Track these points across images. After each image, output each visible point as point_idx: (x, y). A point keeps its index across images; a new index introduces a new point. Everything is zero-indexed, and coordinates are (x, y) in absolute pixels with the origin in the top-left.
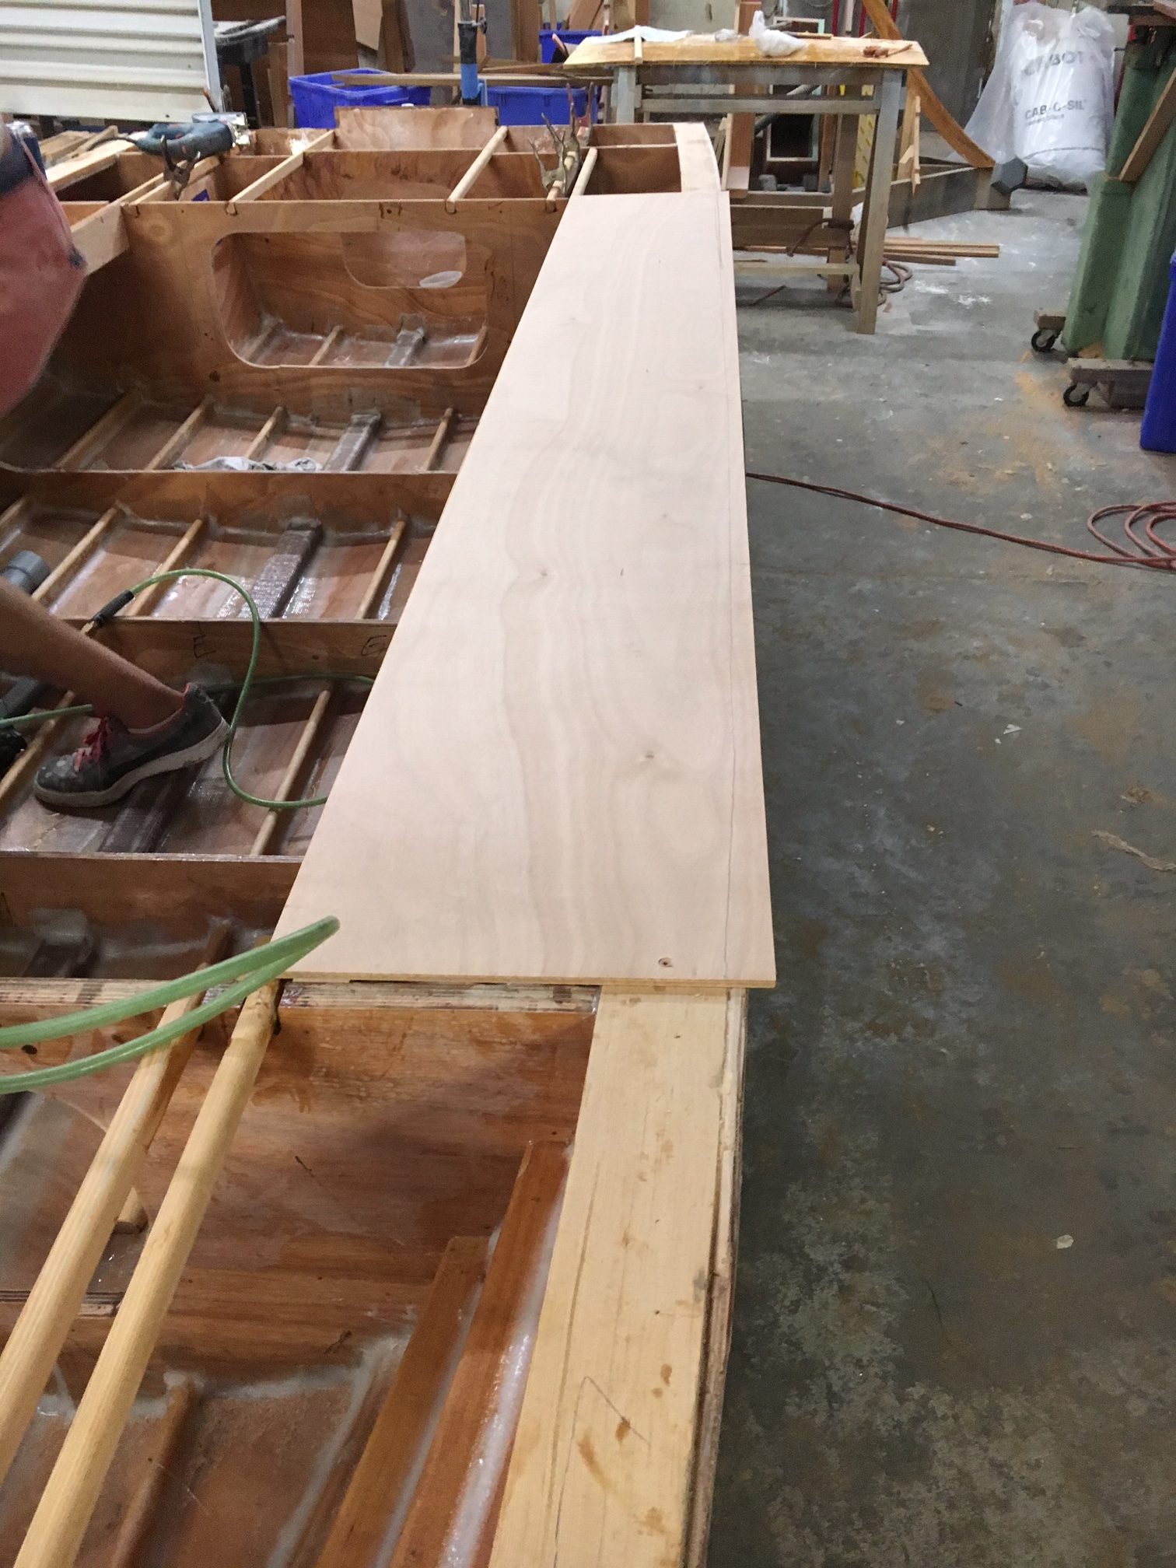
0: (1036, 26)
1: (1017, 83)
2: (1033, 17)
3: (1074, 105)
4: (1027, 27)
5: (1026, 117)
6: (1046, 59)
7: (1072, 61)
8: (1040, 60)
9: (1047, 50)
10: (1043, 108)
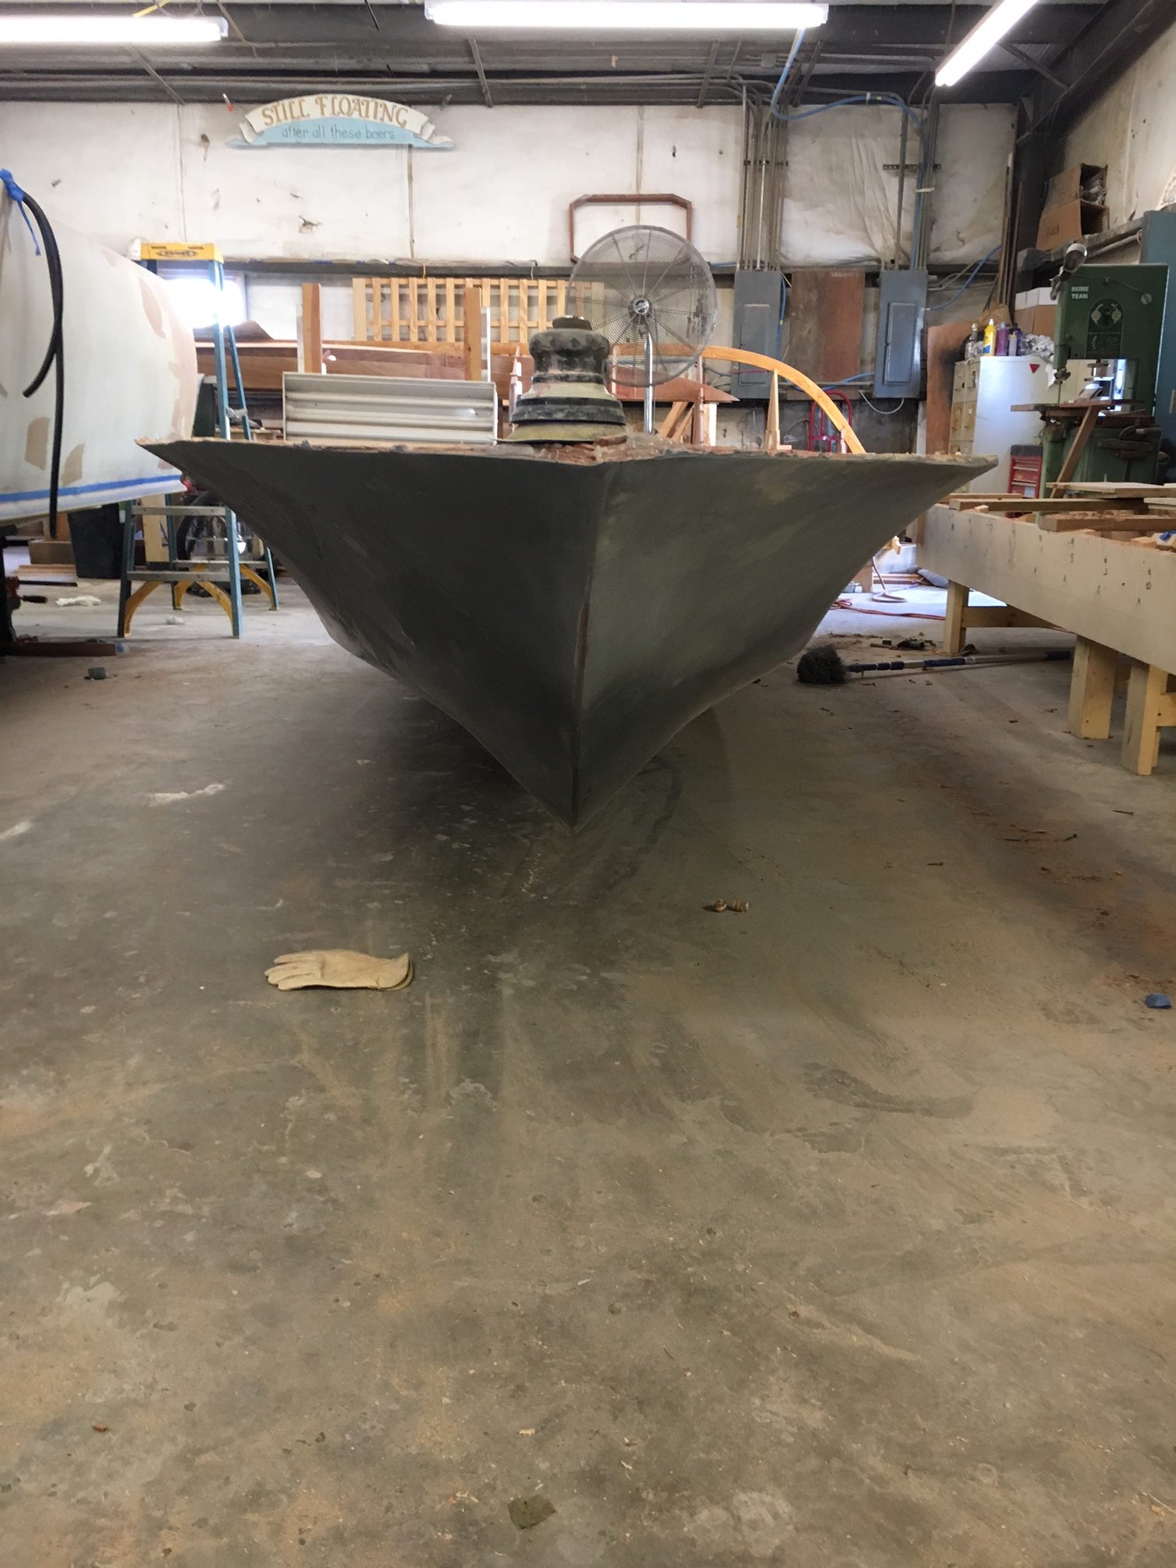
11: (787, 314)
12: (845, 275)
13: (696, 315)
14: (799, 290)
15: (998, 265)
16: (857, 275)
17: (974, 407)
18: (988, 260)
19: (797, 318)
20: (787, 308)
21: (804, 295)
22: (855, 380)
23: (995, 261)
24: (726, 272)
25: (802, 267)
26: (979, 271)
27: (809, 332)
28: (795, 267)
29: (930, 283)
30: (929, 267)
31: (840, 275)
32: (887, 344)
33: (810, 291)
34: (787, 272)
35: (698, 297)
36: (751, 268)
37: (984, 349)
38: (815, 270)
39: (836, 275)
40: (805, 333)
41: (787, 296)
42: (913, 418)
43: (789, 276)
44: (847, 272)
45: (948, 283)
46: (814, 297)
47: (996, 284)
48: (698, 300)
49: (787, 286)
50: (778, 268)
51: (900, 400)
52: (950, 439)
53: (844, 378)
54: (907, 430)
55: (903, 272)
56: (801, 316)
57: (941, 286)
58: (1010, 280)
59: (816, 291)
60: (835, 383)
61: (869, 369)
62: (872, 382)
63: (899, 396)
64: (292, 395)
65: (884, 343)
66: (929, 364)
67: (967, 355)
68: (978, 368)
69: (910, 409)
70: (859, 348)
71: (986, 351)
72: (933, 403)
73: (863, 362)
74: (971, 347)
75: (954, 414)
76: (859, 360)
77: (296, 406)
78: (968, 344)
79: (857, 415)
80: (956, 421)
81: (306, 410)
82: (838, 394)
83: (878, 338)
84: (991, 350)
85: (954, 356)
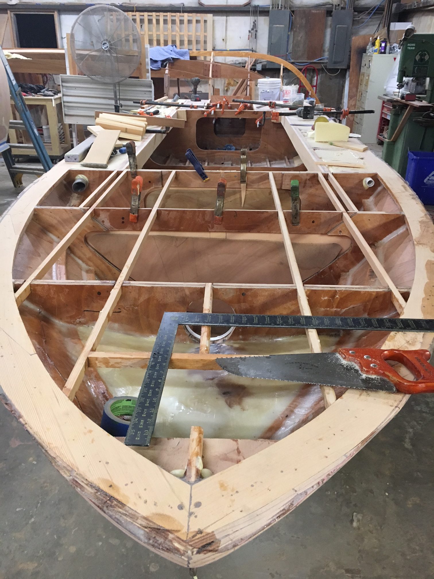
11: (292, 29)
12: (318, 11)
13: (252, 29)
14: (298, 19)
15: (384, 8)
16: (323, 11)
17: (369, 76)
18: (380, 5)
19: (296, 31)
20: (292, 26)
21: (299, 21)
22: (320, 60)
23: (383, 6)
24: (266, 10)
25: (299, 8)
26: (376, 11)
27: (301, 38)
28: (296, 8)
29: (354, 16)
30: (354, 8)
31: (315, 12)
32: (334, 44)
33: (302, 19)
34: (292, 10)
35: (253, 21)
36: (277, 8)
37: (375, 50)
38: (305, 9)
39: (314, 11)
40: (299, 38)
41: (292, 21)
42: (344, 77)
43: (293, 12)
44: (319, 10)
45: (362, 16)
46: (304, 21)
47: (383, 17)
48: (254, 23)
49: (292, 16)
50: (288, 8)
51: (338, 69)
52: (359, 88)
53: (315, 59)
54: (341, 82)
55: (343, 11)
56: (298, 30)
57: (359, 17)
58: (389, 17)
59: (305, 19)
60: (312, 61)
61: (326, 55)
62: (327, 61)
63: (338, 68)
64: (64, 84)
65: (333, 43)
66: (352, 53)
67: (367, 52)
68: (372, 59)
69: (343, 73)
70: (322, 45)
71: (375, 51)
72: (353, 71)
73: (324, 51)
74: (369, 48)
75: (361, 77)
76: (322, 51)
77: (67, 89)
78: (368, 47)
79: (320, 75)
80: (362, 80)
81: (72, 91)
82: (312, 67)
83: (331, 41)
84: (378, 51)
85: (362, 51)
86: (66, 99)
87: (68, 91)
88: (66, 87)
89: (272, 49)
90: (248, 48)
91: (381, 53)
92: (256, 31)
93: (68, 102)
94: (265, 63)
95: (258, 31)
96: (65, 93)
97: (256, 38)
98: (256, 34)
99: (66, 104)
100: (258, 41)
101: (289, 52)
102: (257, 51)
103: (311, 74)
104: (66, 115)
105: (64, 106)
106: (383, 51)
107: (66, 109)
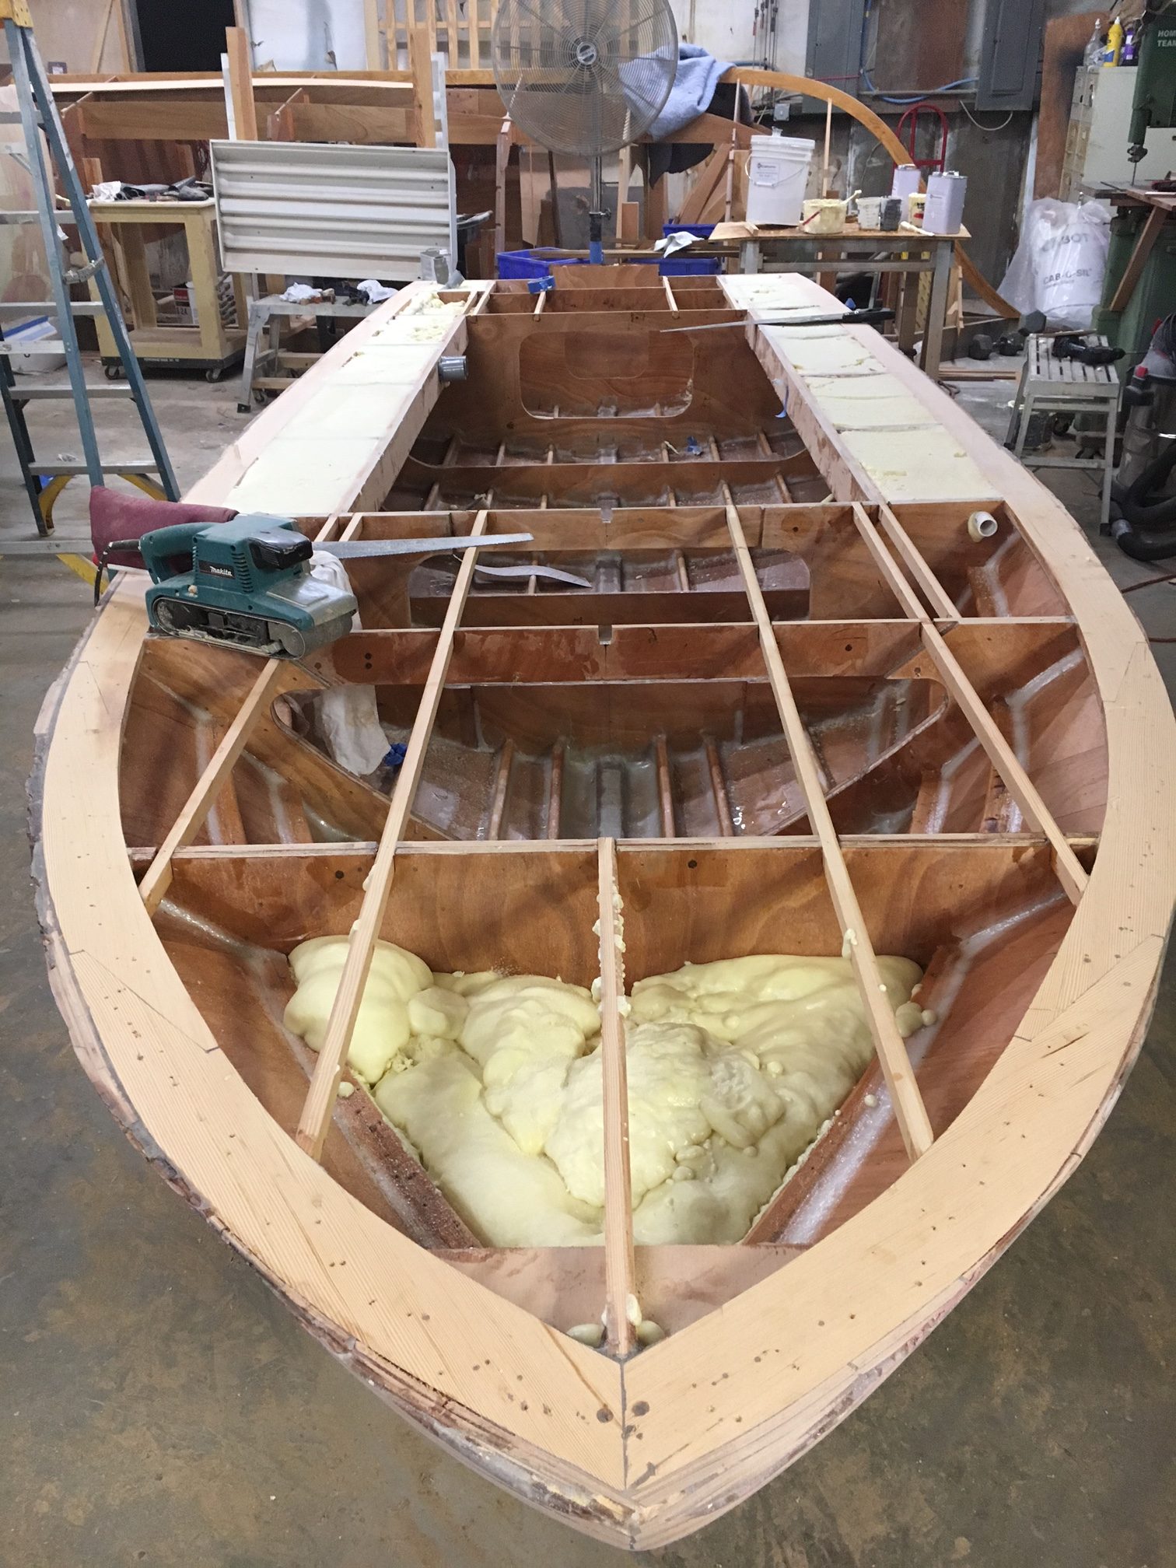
0: (1051, 215)
1: (1036, 257)
2: (1048, 208)
3: (1080, 273)
4: (1044, 216)
5: (1045, 283)
6: (1058, 239)
7: (1079, 241)
8: (1054, 240)
9: (1059, 233)
10: (1058, 276)
11: (875, 3)
17: (1088, 130)
19: (886, 8)
22: (957, 87)
27: (902, 25)
32: (995, 42)
37: (1106, 56)
40: (896, 28)
42: (1025, 135)
51: (1007, 113)
52: (1065, 165)
53: (939, 87)
54: (1017, 150)
56: (893, 5)
60: (931, 92)
61: (974, 72)
62: (974, 90)
63: (1008, 108)
64: (223, 166)
65: (992, 41)
66: (1045, 67)
67: (1086, 62)
68: (1096, 82)
69: (1020, 124)
70: (962, 47)
71: (1106, 58)
72: (1048, 118)
73: (967, 63)
74: (1093, 49)
75: (1071, 134)
76: (961, 60)
77: (229, 180)
78: (1089, 47)
79: (956, 131)
80: (1071, 143)
81: (241, 184)
82: (931, 107)
83: (986, 33)
84: (1115, 56)
85: (1073, 60)
86: (227, 205)
87: (233, 183)
88: (229, 173)
89: (819, 62)
90: (750, 59)
91: (1126, 63)
92: (776, 10)
93: (233, 215)
94: (799, 100)
95: (780, 10)
96: (223, 191)
97: (773, 30)
98: (773, 20)
99: (228, 220)
100: (779, 40)
101: (867, 66)
102: (778, 65)
103: (932, 127)
104: (227, 249)
105: (223, 225)
106: (1129, 57)
107: (228, 235)
